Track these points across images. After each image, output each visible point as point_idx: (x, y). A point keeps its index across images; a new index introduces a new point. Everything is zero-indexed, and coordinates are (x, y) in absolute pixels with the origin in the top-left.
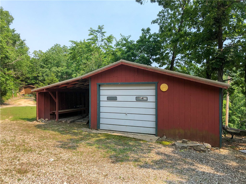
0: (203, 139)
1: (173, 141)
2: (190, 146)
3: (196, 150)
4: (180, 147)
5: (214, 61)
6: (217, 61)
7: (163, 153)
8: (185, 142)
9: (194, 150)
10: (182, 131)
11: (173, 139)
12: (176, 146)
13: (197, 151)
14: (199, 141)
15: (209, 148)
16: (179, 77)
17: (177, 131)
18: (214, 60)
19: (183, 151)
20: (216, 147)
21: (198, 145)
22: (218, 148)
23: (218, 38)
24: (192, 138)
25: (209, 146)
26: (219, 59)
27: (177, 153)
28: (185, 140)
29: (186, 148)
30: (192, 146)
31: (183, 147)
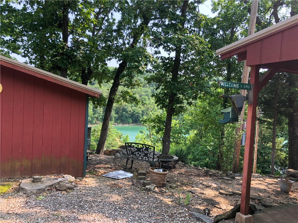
0: (61, 170)
1: (12, 181)
2: (50, 186)
3: (59, 190)
4: (35, 192)
5: (59, 58)
6: (64, 59)
7: (10, 212)
8: (38, 180)
9: (57, 190)
10: (26, 163)
11: (9, 178)
12: (25, 192)
13: (61, 190)
14: (55, 173)
15: (72, 181)
17: (18, 164)
18: (58, 56)
19: (41, 197)
20: (78, 178)
21: (60, 182)
22: (80, 178)
23: (63, 28)
24: (45, 170)
25: (70, 178)
26: (66, 57)
27: (36, 205)
28: (37, 177)
29: (43, 190)
30: (52, 185)
31: (40, 190)
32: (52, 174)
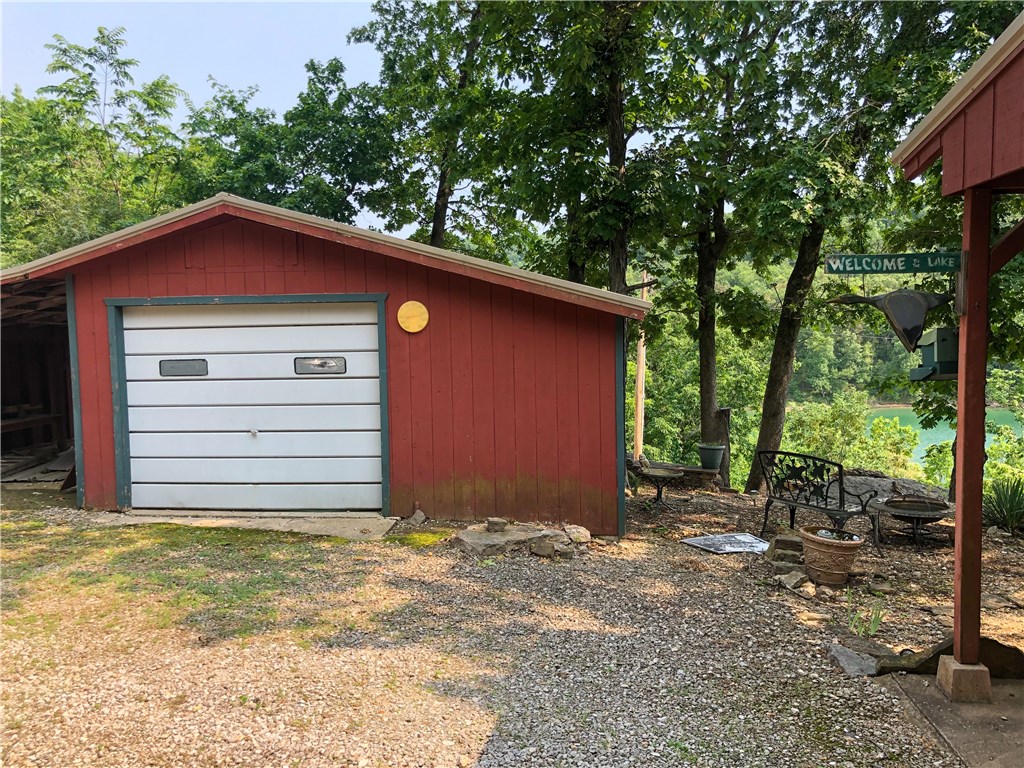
0: (562, 512)
1: (454, 527)
2: (518, 543)
3: (537, 555)
4: (480, 549)
5: (596, 214)
6: (608, 213)
7: (416, 578)
8: (497, 528)
9: (532, 553)
10: (484, 487)
11: (452, 521)
12: (463, 548)
13: (540, 556)
14: (548, 520)
15: (583, 540)
16: (469, 274)
17: (467, 489)
18: (596, 209)
19: (490, 562)
20: (607, 537)
21: (545, 536)
22: (612, 538)
23: (610, 123)
24: (521, 511)
25: (582, 533)
26: (614, 207)
27: (469, 575)
28: (496, 519)
29: (501, 549)
30: (524, 542)
31: (491, 546)
32: (542, 520)
